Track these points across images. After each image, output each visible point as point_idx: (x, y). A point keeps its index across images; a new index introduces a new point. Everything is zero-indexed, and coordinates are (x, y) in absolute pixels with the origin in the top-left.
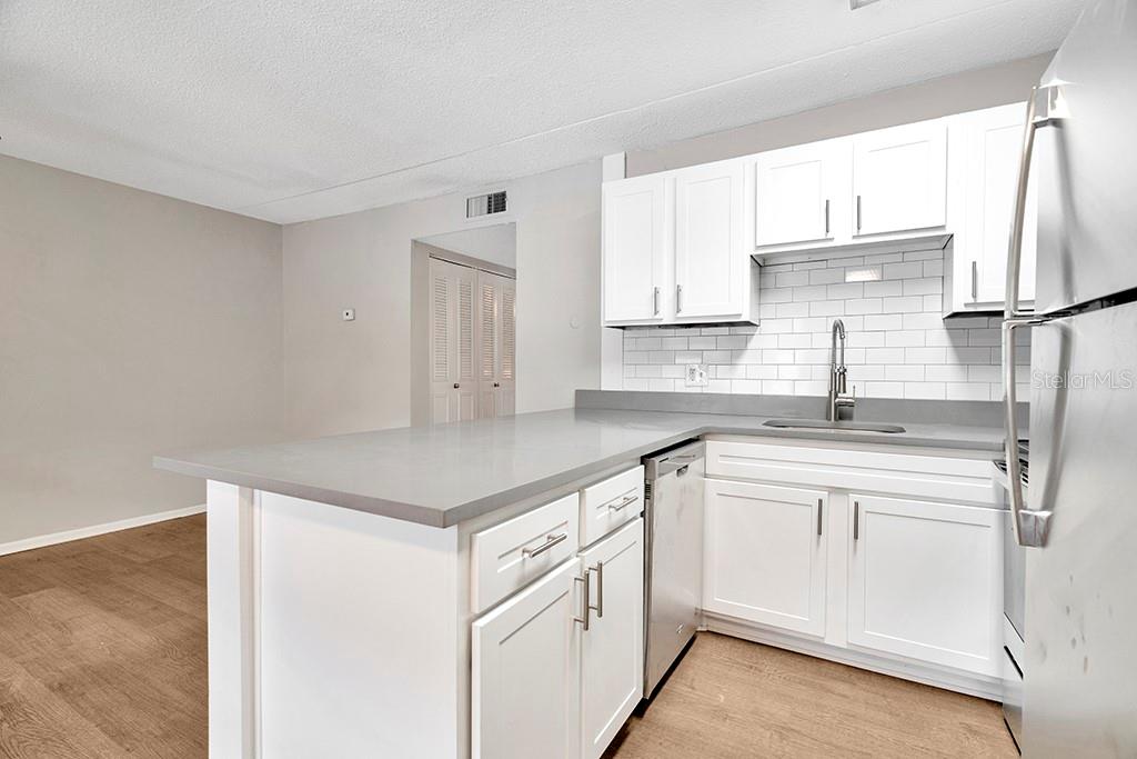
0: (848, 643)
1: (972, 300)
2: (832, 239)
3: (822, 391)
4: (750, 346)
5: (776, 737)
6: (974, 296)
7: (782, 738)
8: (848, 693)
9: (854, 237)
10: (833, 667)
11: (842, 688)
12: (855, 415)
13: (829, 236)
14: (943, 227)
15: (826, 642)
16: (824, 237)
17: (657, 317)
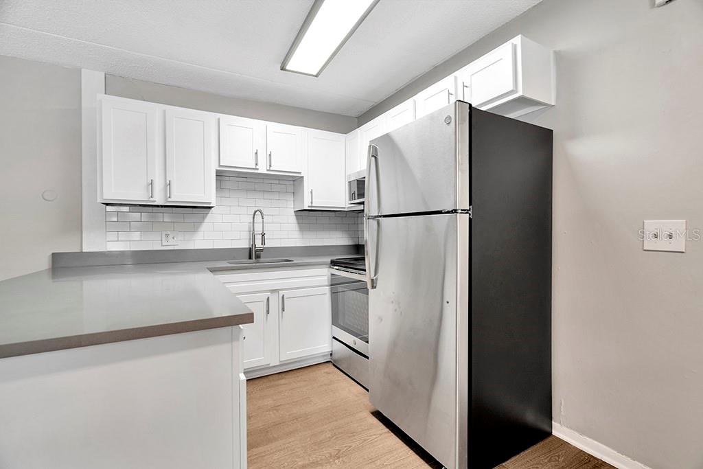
0: (280, 361)
1: (310, 205)
2: (258, 169)
3: (245, 244)
4: (206, 220)
5: (275, 411)
6: (312, 203)
7: (277, 410)
8: (287, 382)
9: (268, 170)
10: (274, 376)
11: (283, 381)
12: (262, 256)
13: (257, 167)
14: (300, 173)
15: (271, 365)
16: (254, 167)
17: (152, 199)
